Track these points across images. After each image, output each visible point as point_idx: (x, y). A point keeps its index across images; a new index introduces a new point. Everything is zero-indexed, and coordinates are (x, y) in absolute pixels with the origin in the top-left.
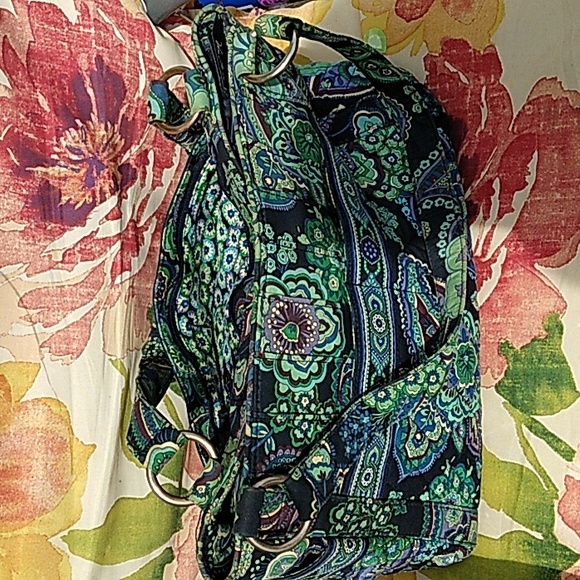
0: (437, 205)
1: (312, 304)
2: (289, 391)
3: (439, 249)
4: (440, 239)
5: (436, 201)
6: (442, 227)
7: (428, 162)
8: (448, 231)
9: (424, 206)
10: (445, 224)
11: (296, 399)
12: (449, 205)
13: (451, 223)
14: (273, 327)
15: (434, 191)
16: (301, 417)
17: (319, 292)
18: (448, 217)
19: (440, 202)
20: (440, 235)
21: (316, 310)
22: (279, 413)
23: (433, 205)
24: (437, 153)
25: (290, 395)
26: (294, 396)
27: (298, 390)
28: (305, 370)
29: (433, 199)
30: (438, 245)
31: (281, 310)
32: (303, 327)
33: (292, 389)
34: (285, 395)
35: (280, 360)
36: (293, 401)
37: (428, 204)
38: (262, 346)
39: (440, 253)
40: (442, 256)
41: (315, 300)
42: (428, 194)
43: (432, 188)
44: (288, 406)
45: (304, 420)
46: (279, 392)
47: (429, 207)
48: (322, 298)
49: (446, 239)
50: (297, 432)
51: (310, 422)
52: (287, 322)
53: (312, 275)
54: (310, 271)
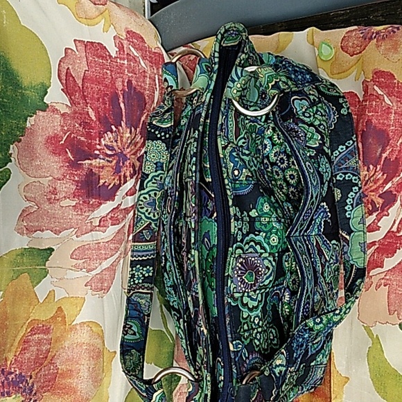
0: (347, 178)
1: (260, 256)
2: (249, 315)
3: (346, 211)
4: (347, 204)
5: (347, 176)
6: (349, 196)
7: (344, 147)
8: (353, 199)
9: (338, 178)
10: (351, 193)
11: (252, 320)
12: (355, 180)
13: (356, 193)
14: (238, 276)
15: (346, 168)
16: (256, 331)
17: (263, 248)
18: (354, 188)
19: (349, 177)
20: (348, 201)
21: (263, 260)
22: (245, 331)
23: (344, 178)
24: (351, 142)
25: (249, 319)
26: (251, 318)
27: (253, 314)
28: (255, 300)
29: (345, 174)
30: (346, 208)
31: (241, 263)
32: (257, 272)
33: (251, 314)
34: (246, 319)
35: (242, 297)
36: (250, 321)
37: (341, 176)
38: (232, 289)
39: (347, 214)
40: (348, 216)
41: (262, 254)
42: (342, 169)
43: (344, 166)
44: (248, 326)
45: (258, 332)
46: (243, 317)
47: (341, 179)
48: (266, 252)
49: (352, 205)
50: (256, 341)
51: (260, 333)
52: (246, 271)
53: (257, 238)
54: (256, 235)
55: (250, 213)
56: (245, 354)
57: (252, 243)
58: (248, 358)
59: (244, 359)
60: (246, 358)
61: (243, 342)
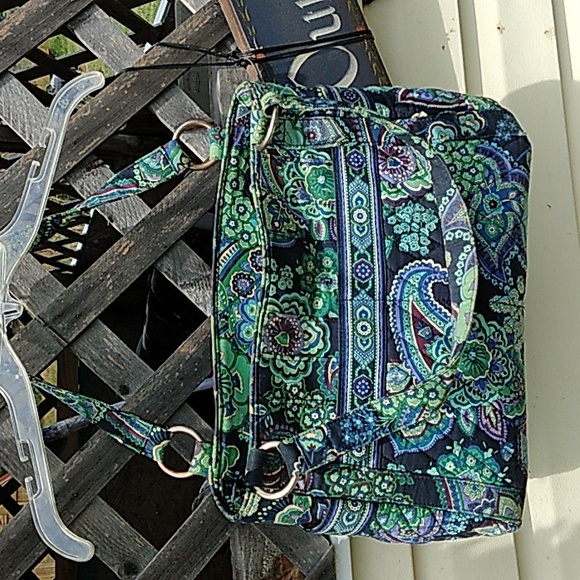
0: (457, 237)
1: (299, 319)
2: (282, 382)
3: (456, 277)
4: (457, 269)
5: (456, 233)
6: (460, 258)
7: (447, 198)
8: (465, 261)
9: (448, 238)
10: (463, 254)
11: (288, 388)
12: (467, 237)
13: (468, 253)
14: (270, 335)
15: (454, 224)
16: (291, 401)
17: (305, 310)
18: (465, 248)
19: (459, 234)
20: (458, 265)
21: (301, 323)
22: (275, 397)
23: (454, 237)
24: (453, 191)
25: (283, 385)
26: (286, 386)
27: (289, 382)
28: (294, 368)
29: (454, 231)
30: (456, 274)
31: (276, 322)
32: (292, 336)
33: (285, 381)
34: (279, 385)
35: (274, 359)
36: (285, 389)
37: (450, 236)
38: (262, 348)
39: (457, 281)
40: (459, 284)
41: (302, 316)
42: (450, 226)
43: (452, 222)
44: (281, 393)
45: (294, 404)
46: (274, 383)
47: (451, 239)
48: (307, 315)
49: (463, 269)
50: (289, 413)
51: (299, 406)
52: (280, 331)
53: (302, 298)
54: (301, 295)
55: (297, 270)
56: (269, 422)
57: (296, 303)
58: (273, 427)
59: (267, 426)
60: (270, 426)
61: (269, 409)
